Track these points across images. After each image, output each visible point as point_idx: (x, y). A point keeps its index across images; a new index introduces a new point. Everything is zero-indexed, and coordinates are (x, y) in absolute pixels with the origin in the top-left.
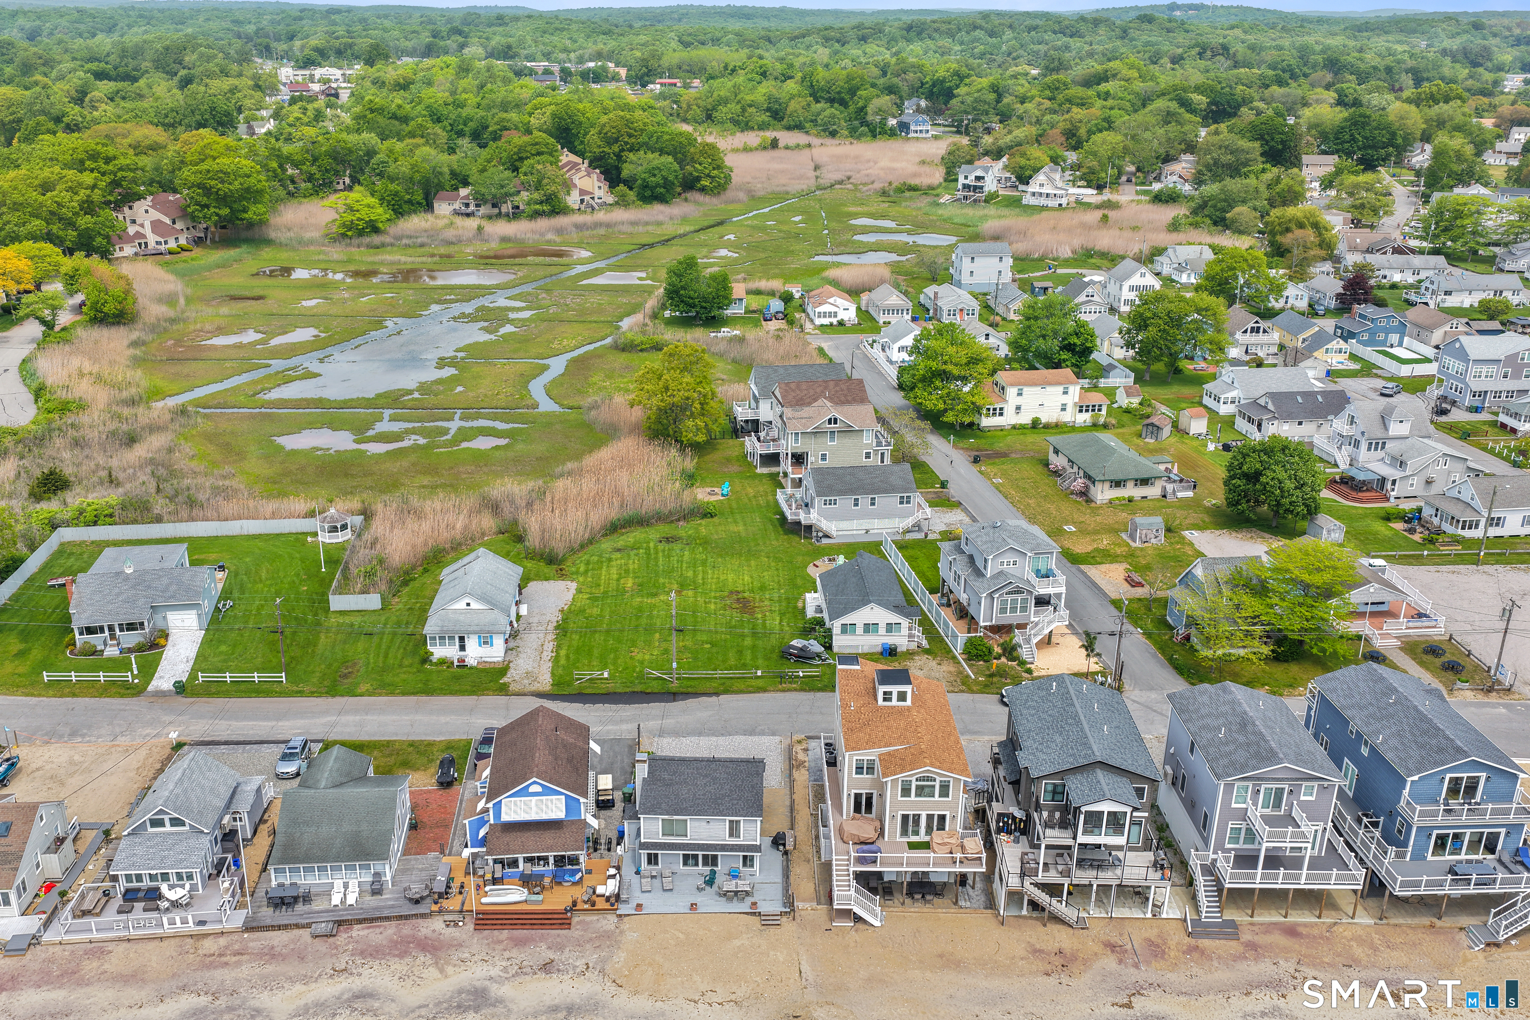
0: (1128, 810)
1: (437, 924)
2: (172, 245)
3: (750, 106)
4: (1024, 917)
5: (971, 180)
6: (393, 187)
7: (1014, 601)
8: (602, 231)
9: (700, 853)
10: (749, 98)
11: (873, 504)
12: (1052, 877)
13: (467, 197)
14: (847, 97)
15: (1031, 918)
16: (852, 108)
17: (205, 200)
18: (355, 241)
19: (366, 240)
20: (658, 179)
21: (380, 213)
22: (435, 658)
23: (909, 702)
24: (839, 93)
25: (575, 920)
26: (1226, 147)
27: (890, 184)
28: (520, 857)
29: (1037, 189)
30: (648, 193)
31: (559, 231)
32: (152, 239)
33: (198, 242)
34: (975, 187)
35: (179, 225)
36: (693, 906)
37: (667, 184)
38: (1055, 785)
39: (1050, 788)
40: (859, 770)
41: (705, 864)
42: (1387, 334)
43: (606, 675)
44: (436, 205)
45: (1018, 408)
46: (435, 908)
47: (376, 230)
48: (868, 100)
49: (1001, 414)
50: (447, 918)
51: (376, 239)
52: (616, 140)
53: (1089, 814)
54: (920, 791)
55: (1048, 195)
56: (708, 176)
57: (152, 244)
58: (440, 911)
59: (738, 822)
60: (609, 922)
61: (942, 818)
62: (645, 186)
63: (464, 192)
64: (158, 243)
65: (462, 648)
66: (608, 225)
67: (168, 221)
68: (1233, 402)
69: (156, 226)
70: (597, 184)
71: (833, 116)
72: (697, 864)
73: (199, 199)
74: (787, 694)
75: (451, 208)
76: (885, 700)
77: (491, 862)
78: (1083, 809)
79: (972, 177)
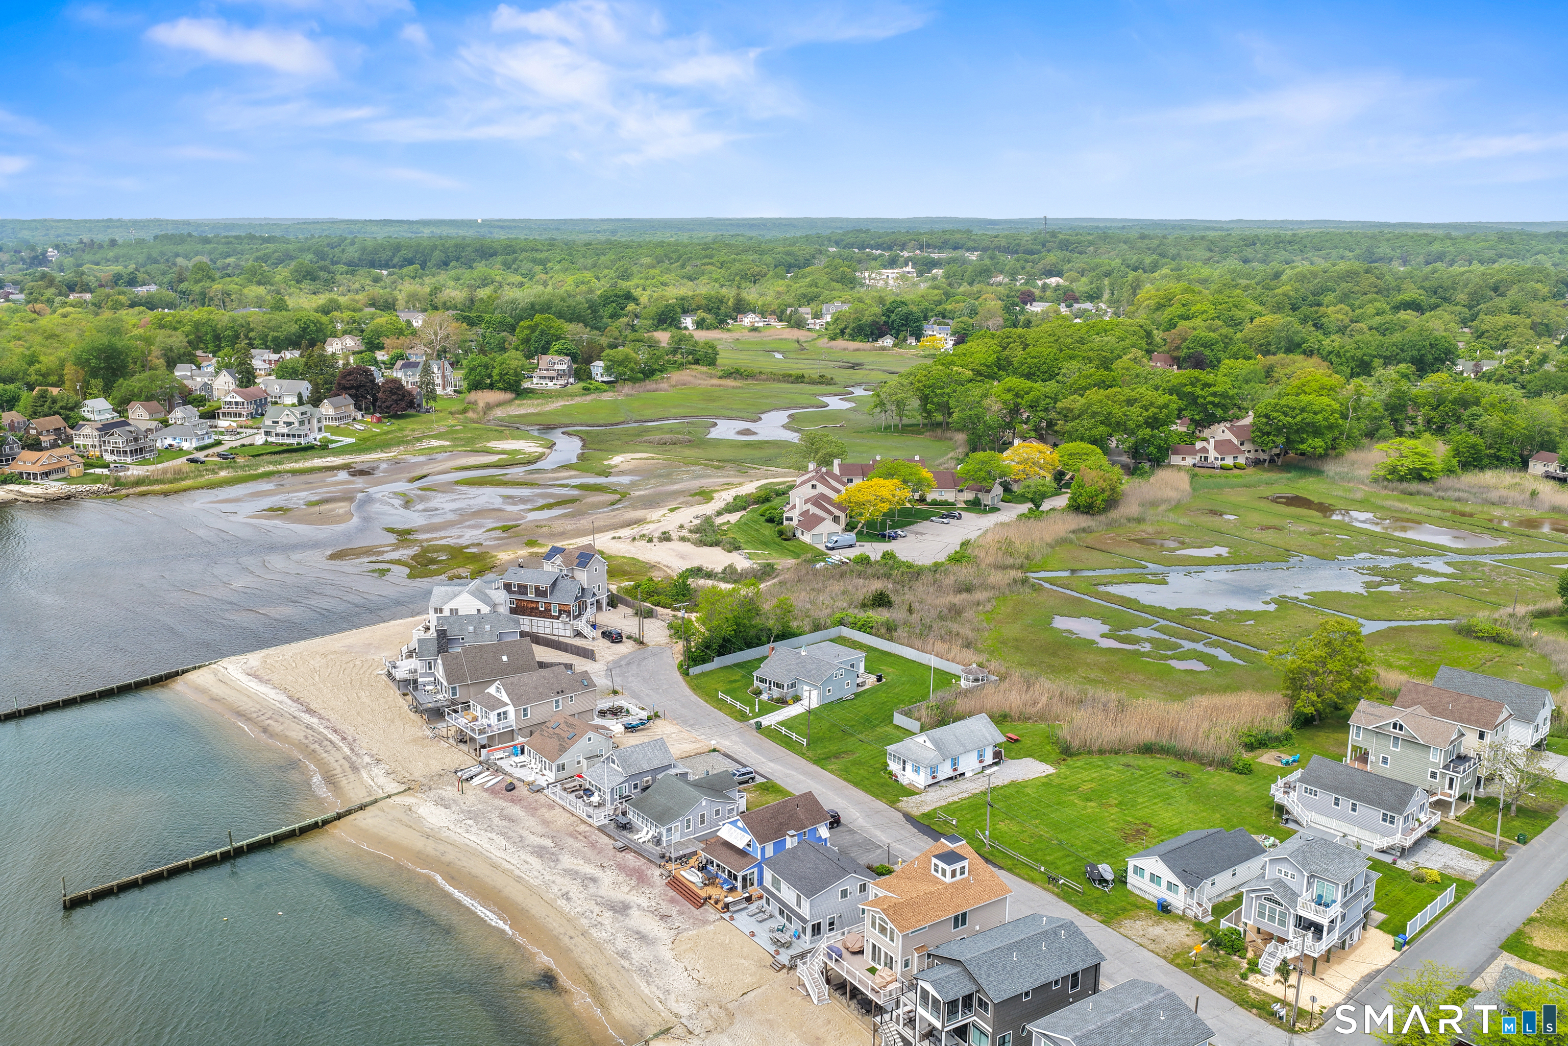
1: (655, 871)
11: (1354, 810)
22: (888, 769)
28: (715, 861)
32: (1213, 455)
33: (1257, 463)
35: (1244, 447)
36: (753, 934)
41: (787, 920)
43: (954, 823)
44: (1530, 465)
54: (881, 928)
58: (665, 867)
60: (714, 917)
64: (1216, 459)
65: (904, 769)
67: (1236, 441)
69: (1223, 445)
74: (1044, 892)
75: (1545, 469)
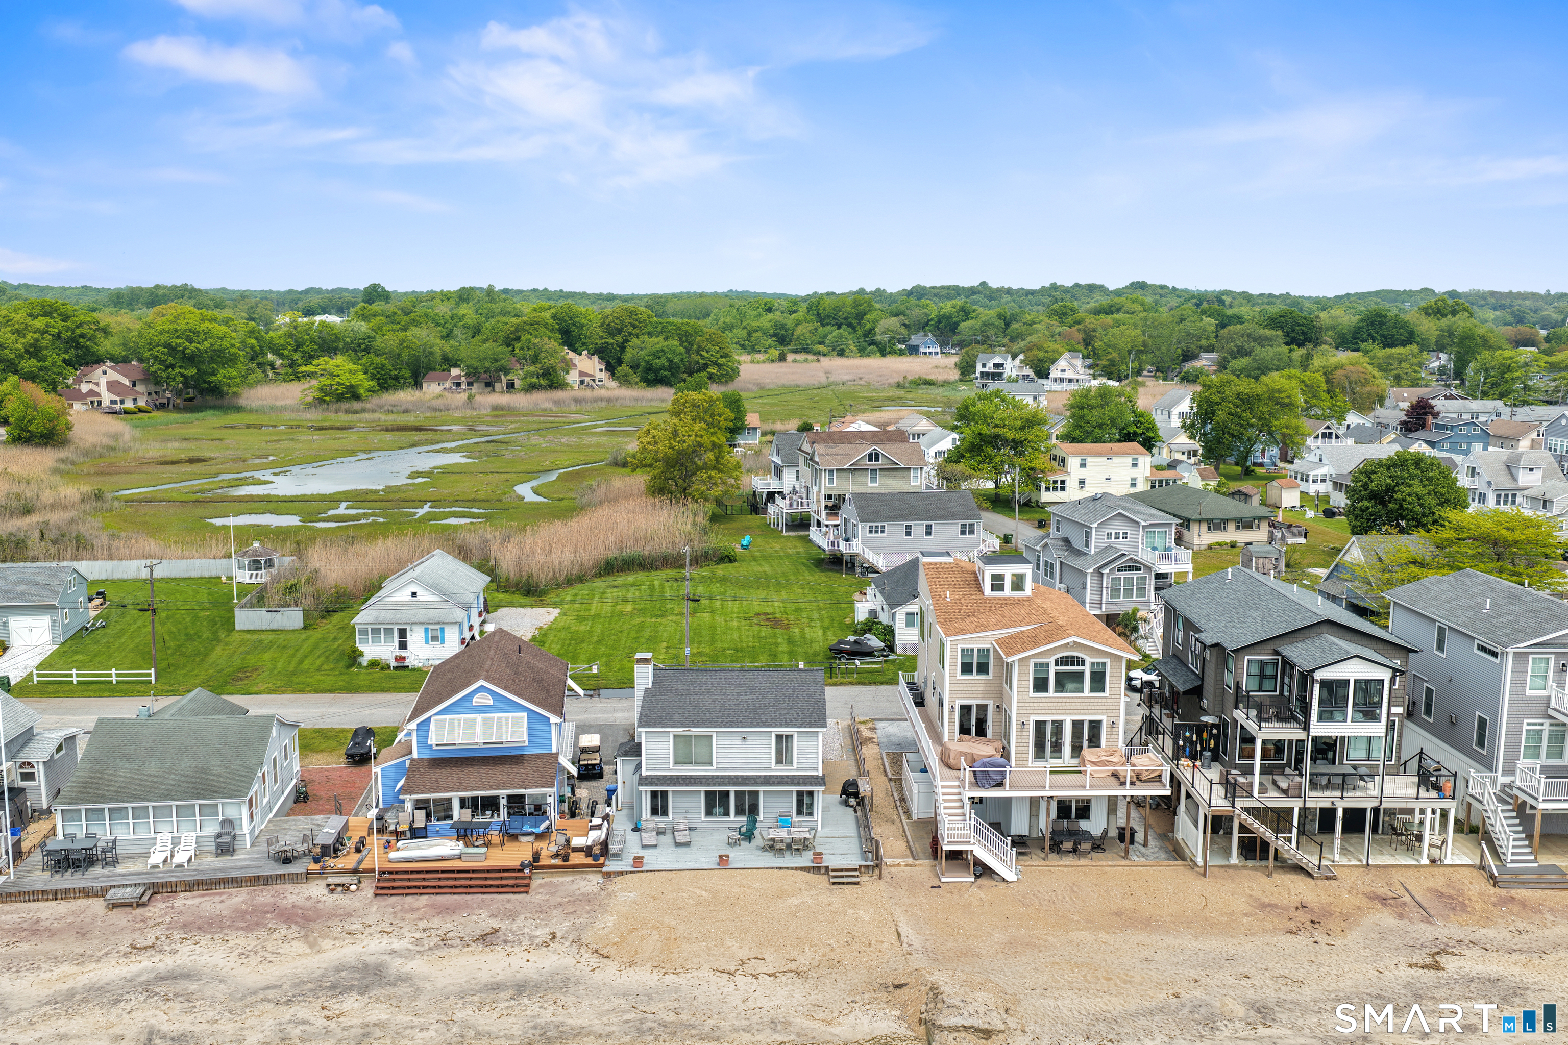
0: (1386, 675)
1: (316, 890)
2: (129, 405)
3: (756, 331)
4: (1234, 867)
5: (989, 368)
6: (377, 360)
7: (1129, 580)
8: (604, 404)
9: (732, 789)
10: (755, 324)
11: (928, 533)
12: (1274, 800)
13: (459, 376)
14: (854, 322)
15: (1245, 867)
16: (859, 333)
17: (170, 360)
18: (333, 407)
19: (345, 405)
20: (663, 362)
21: (363, 382)
22: (365, 661)
23: (1028, 592)
24: (846, 319)
25: (536, 882)
26: (1249, 336)
27: (905, 378)
28: (455, 797)
29: (1058, 375)
30: (651, 376)
31: (557, 403)
32: (107, 397)
33: (159, 406)
34: (994, 374)
35: (140, 388)
36: (723, 860)
37: (673, 367)
38: (1263, 664)
39: (1255, 669)
40: (966, 668)
41: (739, 812)
42: (1469, 443)
43: (595, 669)
44: (425, 385)
45: (1082, 482)
46: (316, 867)
47: (356, 397)
48: (875, 322)
49: (1063, 489)
50: (332, 880)
51: (356, 405)
52: (620, 331)
53: (1326, 684)
54: (1062, 681)
55: (1070, 381)
56: (715, 363)
57: (106, 403)
58: (323, 872)
59: (789, 737)
60: (590, 883)
61: (1095, 726)
62: (649, 369)
63: (455, 372)
64: (112, 402)
65: (403, 646)
66: (609, 400)
67: (127, 382)
68: (1323, 481)
69: (113, 386)
70: (598, 366)
71: (841, 337)
72: (727, 814)
73: (164, 357)
74: (840, 687)
75: (441, 387)
76: (994, 588)
77: (409, 806)
78: (1319, 675)
79: (990, 365)
